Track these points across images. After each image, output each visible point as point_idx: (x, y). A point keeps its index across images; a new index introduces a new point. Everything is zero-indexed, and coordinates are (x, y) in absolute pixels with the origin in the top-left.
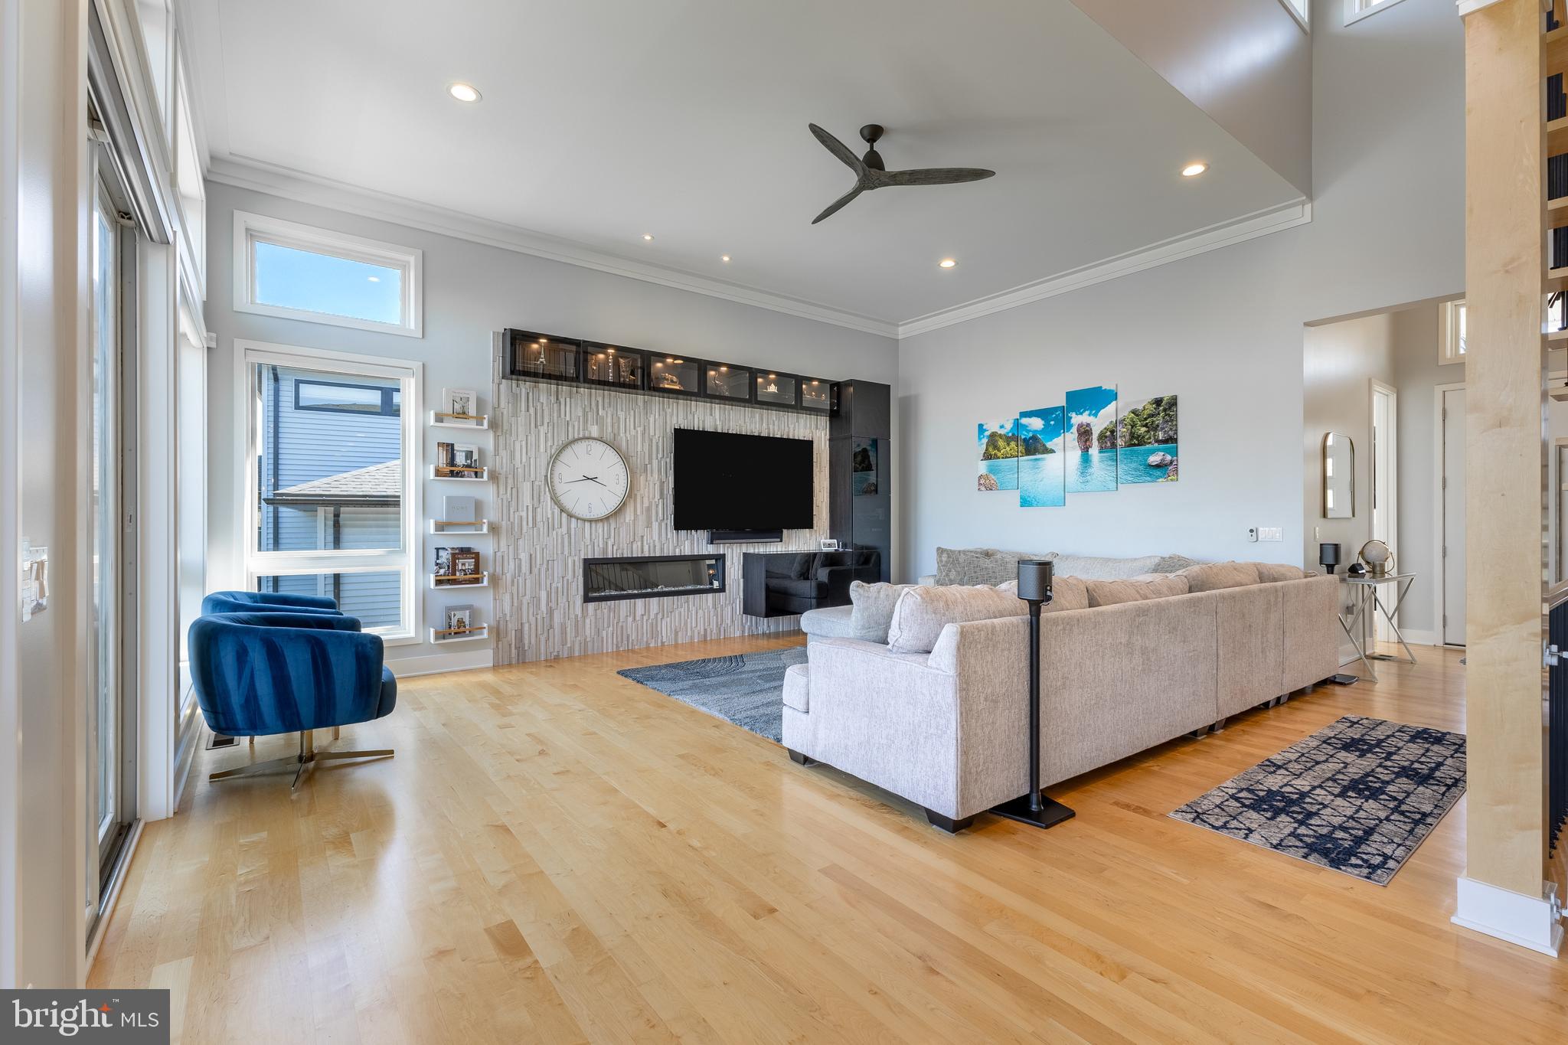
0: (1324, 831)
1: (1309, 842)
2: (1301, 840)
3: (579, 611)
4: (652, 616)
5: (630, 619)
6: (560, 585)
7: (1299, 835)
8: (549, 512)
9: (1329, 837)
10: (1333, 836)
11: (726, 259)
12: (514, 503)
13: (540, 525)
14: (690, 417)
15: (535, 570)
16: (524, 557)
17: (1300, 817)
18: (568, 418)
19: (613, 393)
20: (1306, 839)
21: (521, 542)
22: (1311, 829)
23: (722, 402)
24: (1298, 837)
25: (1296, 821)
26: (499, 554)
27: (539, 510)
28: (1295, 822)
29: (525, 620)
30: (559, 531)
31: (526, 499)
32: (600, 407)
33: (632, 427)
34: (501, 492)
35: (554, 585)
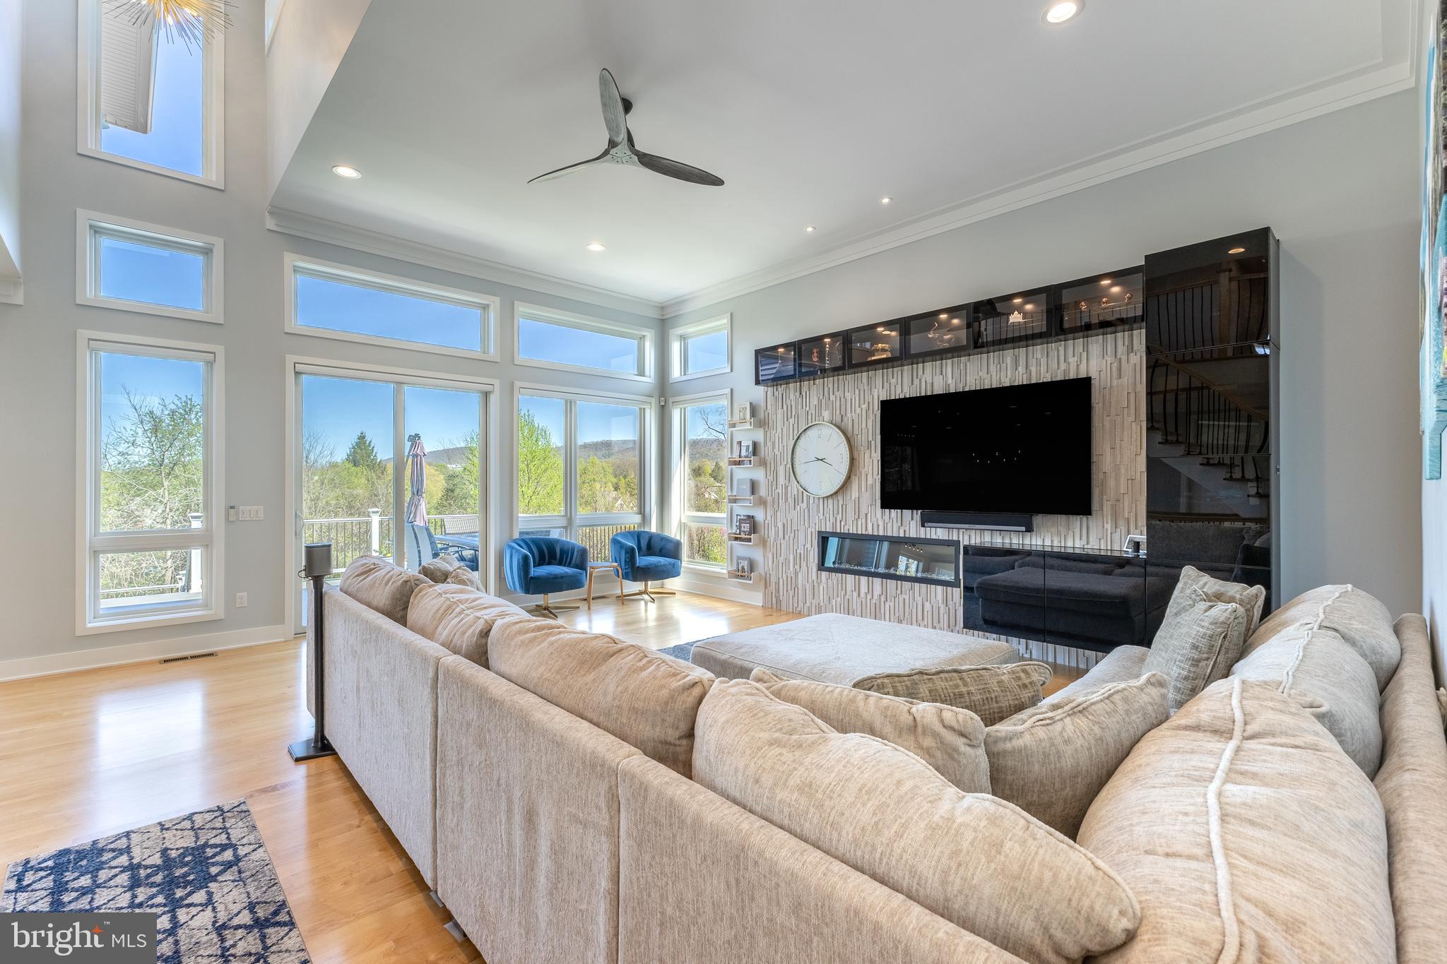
0: (103, 875)
1: (105, 854)
2: (113, 850)
3: (814, 577)
4: (876, 597)
5: (855, 594)
6: (802, 552)
7: (122, 854)
8: (796, 490)
9: (94, 872)
10: (89, 876)
11: (886, 201)
12: (775, 482)
13: (789, 500)
14: (916, 382)
15: (787, 537)
16: (780, 525)
17: (143, 873)
18: (808, 409)
19: (841, 377)
20: (111, 855)
21: (779, 513)
22: (116, 867)
23: (956, 354)
24: (121, 852)
25: (139, 866)
26: (766, 522)
27: (789, 488)
28: (140, 863)
29: (780, 576)
30: (802, 505)
31: (782, 480)
32: (831, 394)
33: (857, 405)
34: (768, 474)
35: (798, 551)
